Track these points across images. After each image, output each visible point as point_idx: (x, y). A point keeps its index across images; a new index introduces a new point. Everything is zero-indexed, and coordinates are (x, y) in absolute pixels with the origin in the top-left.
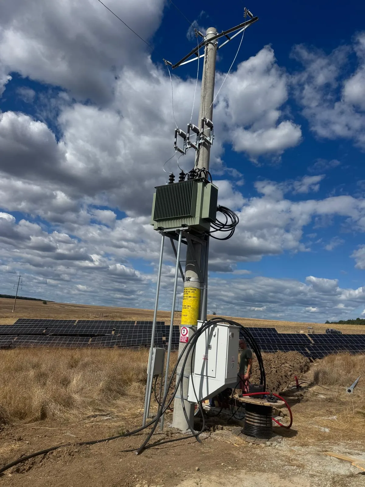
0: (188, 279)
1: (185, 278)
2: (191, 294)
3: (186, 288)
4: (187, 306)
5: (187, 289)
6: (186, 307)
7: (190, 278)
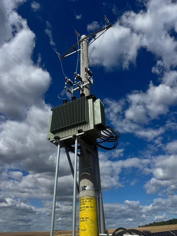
0: (84, 189)
1: (80, 187)
2: (88, 204)
3: (82, 198)
4: (85, 218)
5: (83, 200)
6: (84, 220)
7: (86, 187)
